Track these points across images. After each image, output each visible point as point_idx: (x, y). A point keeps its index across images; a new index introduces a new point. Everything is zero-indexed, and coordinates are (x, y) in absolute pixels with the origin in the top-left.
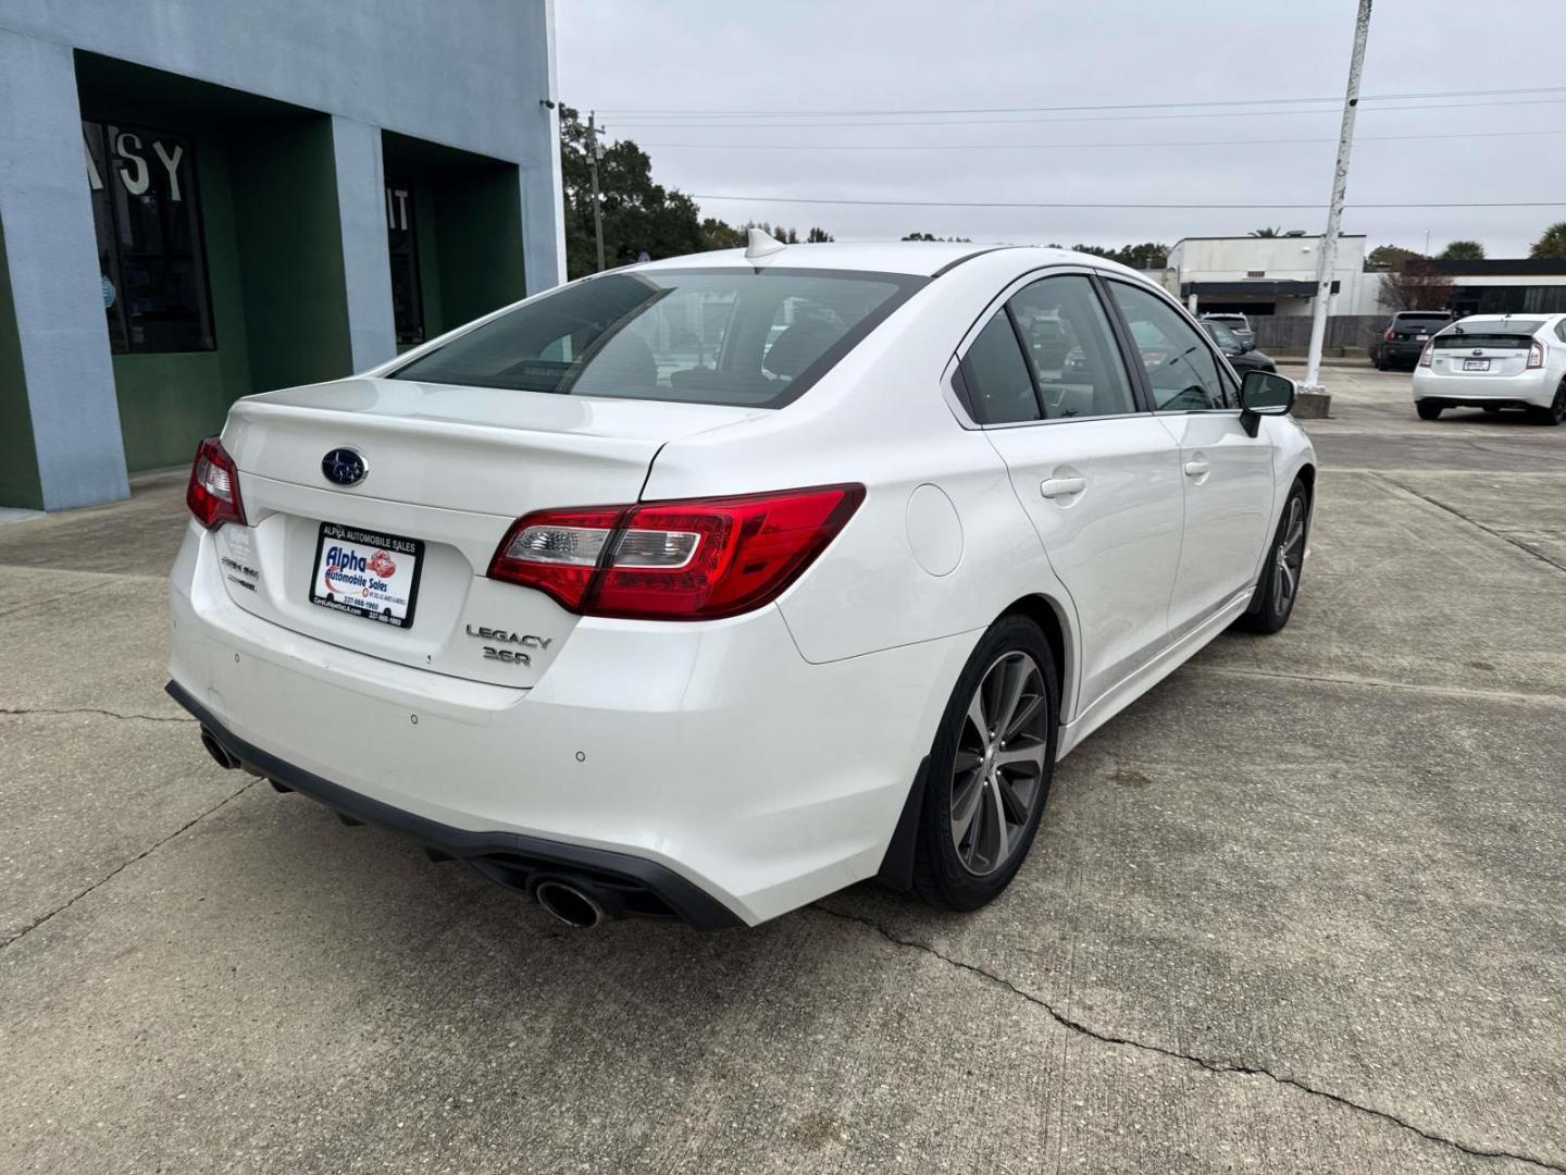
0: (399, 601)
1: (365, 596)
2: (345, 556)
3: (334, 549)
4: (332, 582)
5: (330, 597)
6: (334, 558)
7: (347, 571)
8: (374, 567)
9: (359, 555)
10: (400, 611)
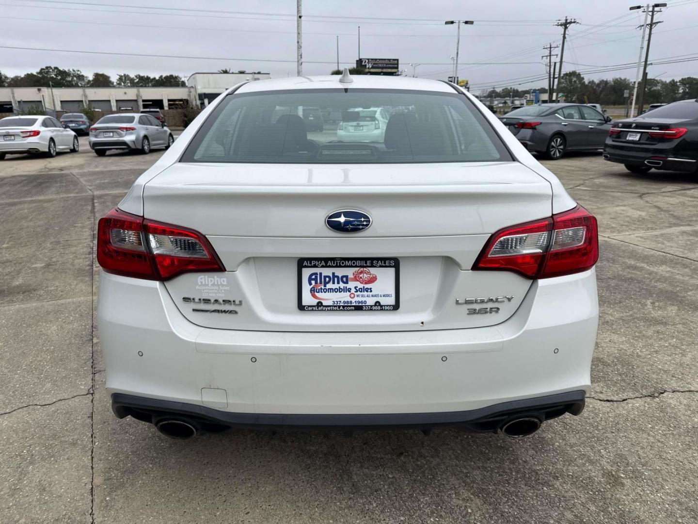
0: (386, 296)
1: (353, 298)
2: (328, 277)
3: (314, 274)
4: (317, 294)
5: (320, 304)
6: (315, 279)
7: (330, 286)
8: (355, 279)
10: (391, 301)
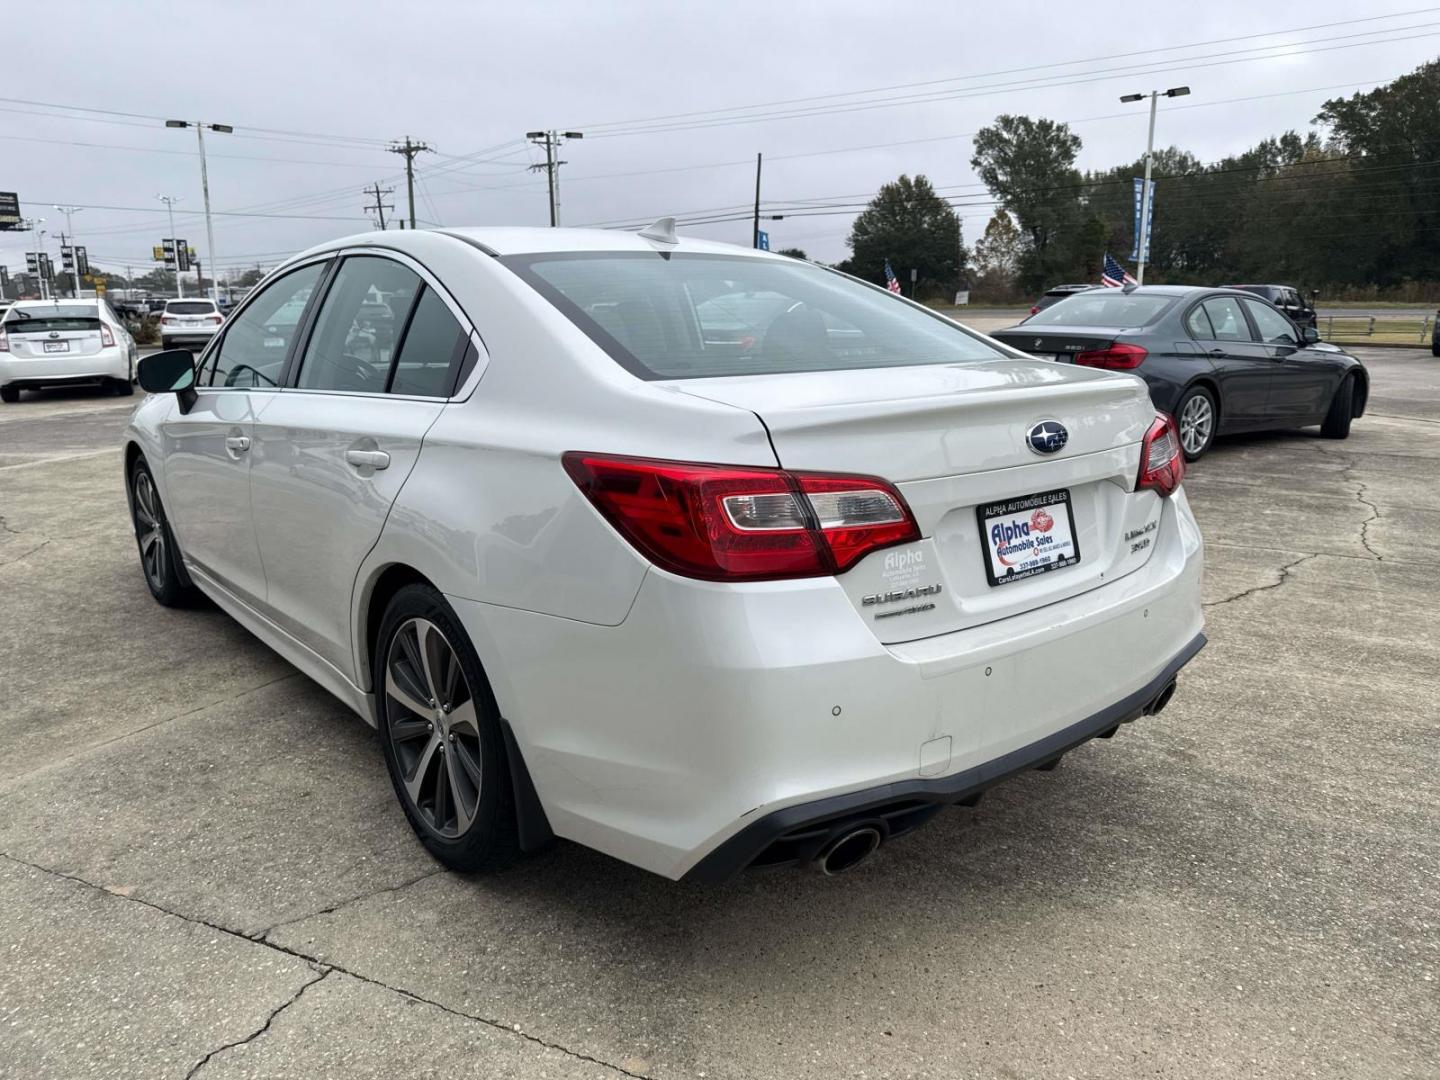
0: (1066, 544)
1: (1036, 555)
2: (1009, 528)
3: (996, 527)
4: (1006, 557)
5: (1010, 572)
6: (998, 535)
7: (1015, 542)
8: (1035, 527)
9: (1019, 523)
10: (1069, 552)
